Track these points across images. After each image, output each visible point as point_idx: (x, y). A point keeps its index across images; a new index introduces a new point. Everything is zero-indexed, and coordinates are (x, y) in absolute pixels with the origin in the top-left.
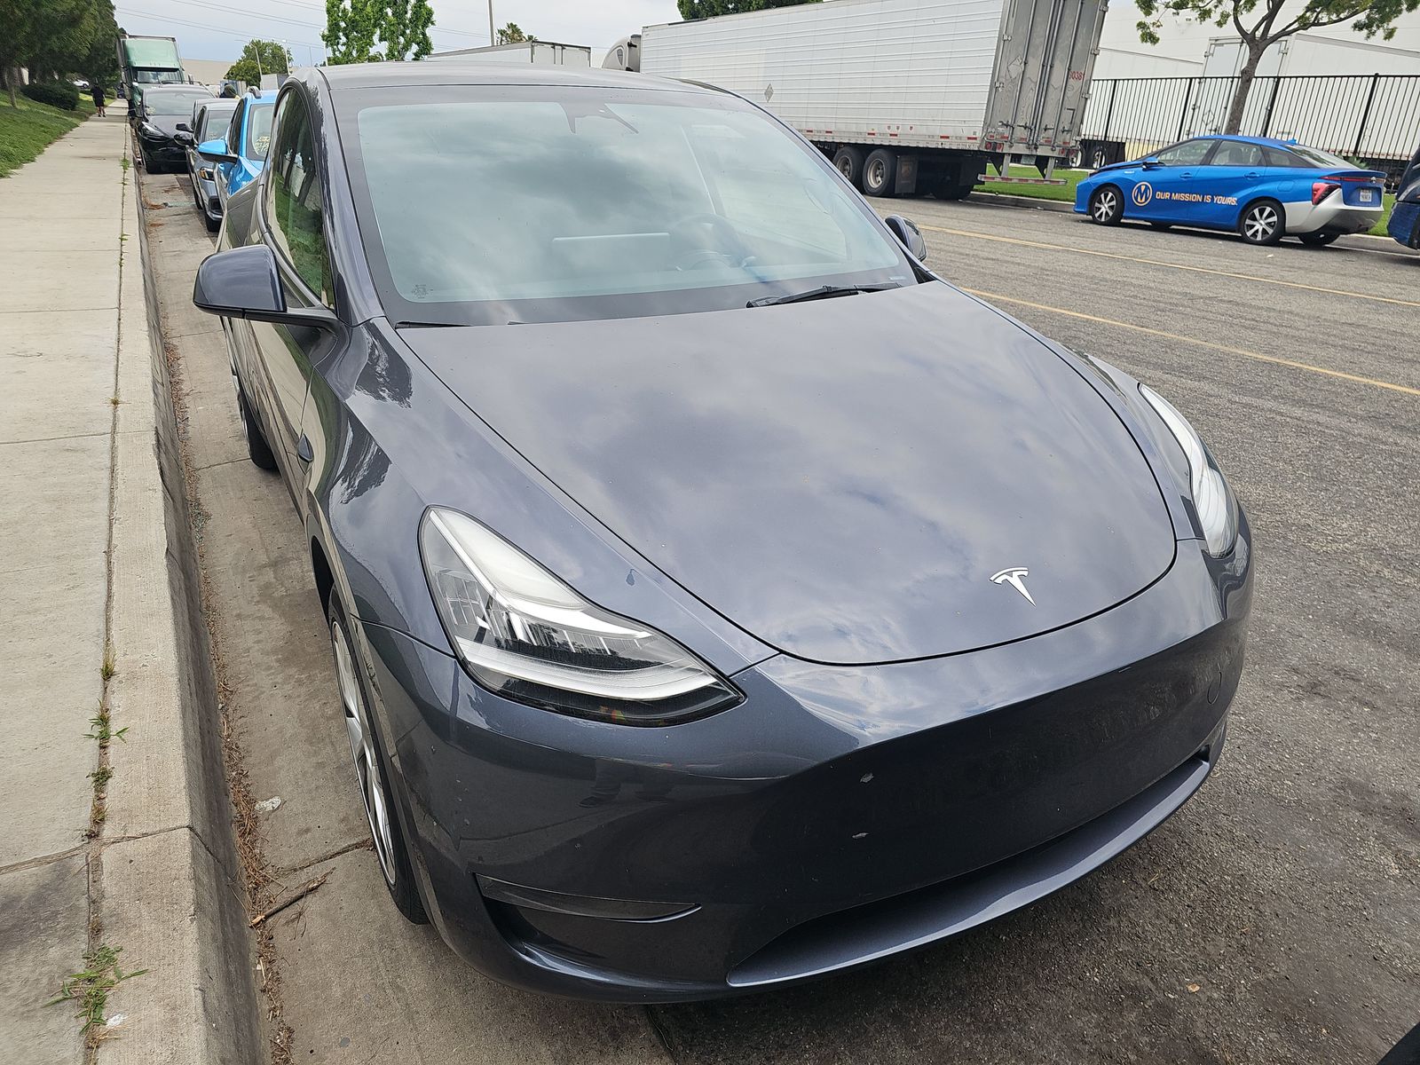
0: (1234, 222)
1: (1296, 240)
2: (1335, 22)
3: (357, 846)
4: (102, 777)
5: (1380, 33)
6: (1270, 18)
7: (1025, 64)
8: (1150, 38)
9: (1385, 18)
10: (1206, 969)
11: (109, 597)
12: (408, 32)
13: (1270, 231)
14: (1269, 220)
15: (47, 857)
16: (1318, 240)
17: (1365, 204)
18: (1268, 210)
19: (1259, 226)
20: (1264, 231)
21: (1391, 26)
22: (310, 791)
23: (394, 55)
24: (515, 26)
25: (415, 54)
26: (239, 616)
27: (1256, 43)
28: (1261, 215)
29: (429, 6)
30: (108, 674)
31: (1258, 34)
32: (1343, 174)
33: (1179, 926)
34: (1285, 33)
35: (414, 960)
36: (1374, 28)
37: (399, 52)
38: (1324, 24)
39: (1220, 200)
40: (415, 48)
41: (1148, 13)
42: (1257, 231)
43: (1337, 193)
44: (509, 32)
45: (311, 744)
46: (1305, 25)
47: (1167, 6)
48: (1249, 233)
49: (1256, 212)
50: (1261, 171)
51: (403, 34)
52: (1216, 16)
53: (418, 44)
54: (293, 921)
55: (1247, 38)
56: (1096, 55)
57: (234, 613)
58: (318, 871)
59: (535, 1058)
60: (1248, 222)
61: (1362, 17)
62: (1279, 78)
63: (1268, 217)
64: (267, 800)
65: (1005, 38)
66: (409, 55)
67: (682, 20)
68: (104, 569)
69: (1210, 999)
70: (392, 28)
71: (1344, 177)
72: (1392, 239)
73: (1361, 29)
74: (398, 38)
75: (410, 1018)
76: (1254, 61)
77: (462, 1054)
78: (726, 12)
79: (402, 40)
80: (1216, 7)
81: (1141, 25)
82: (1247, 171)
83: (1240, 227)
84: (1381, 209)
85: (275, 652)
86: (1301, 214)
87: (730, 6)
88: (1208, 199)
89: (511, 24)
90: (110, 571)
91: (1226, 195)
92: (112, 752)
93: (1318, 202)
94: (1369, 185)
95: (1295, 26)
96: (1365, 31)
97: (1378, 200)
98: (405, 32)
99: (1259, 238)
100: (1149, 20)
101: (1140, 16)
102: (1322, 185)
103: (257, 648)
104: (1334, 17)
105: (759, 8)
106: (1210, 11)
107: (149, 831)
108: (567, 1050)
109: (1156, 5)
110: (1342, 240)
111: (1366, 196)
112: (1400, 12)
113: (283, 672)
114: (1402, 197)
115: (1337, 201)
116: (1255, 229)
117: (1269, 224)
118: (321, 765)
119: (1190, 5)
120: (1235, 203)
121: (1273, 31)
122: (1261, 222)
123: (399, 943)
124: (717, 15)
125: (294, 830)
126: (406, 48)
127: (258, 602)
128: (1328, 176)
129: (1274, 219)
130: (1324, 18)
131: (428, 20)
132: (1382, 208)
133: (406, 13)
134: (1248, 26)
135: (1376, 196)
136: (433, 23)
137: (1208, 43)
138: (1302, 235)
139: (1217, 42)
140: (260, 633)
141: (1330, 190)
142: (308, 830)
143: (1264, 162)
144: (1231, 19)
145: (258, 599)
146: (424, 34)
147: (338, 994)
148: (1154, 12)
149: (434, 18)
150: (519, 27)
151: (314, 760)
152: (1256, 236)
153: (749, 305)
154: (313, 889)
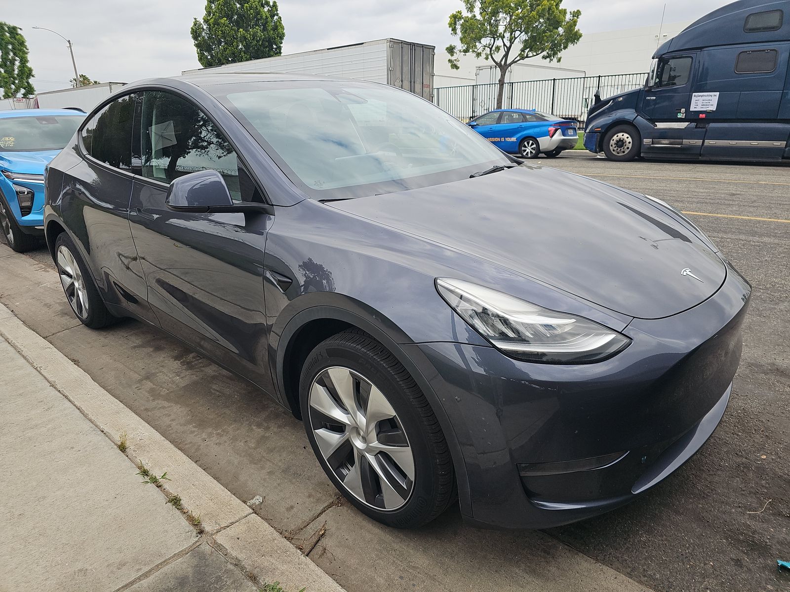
0: (517, 149)
1: (543, 155)
2: (535, 55)
3: (329, 506)
4: (176, 502)
5: (555, 60)
6: (506, 56)
7: (402, 81)
8: (455, 67)
9: (555, 54)
10: (761, 449)
12: (17, 82)
13: (534, 152)
14: (532, 147)
15: (182, 551)
16: (552, 154)
17: (571, 136)
18: (531, 142)
19: (528, 150)
20: (531, 152)
21: (559, 57)
22: (276, 487)
23: (9, 96)
24: (85, 76)
25: (24, 95)
27: (503, 67)
28: (528, 145)
29: (29, 66)
30: (123, 448)
31: (503, 63)
32: (560, 123)
33: (738, 435)
34: (514, 62)
35: (411, 551)
36: (552, 58)
37: (12, 94)
38: (531, 57)
39: (508, 139)
40: (23, 91)
41: (452, 55)
42: (528, 152)
43: (559, 131)
44: (82, 79)
45: (255, 464)
46: (523, 58)
47: (460, 51)
48: (525, 154)
49: (526, 143)
50: (524, 124)
51: (14, 83)
52: (483, 56)
53: (25, 89)
54: (323, 554)
55: (499, 65)
56: (433, 76)
58: (317, 525)
59: (516, 576)
60: (523, 148)
61: (545, 53)
62: (513, 83)
63: (531, 145)
64: (252, 499)
65: (391, 69)
66: (20, 95)
67: (203, 68)
69: (772, 459)
70: (6, 80)
71: (560, 124)
72: (588, 151)
73: (545, 59)
74: (10, 85)
75: (434, 580)
76: (503, 76)
77: (476, 586)
78: (228, 62)
79: (13, 86)
80: (483, 51)
81: (450, 61)
82: (518, 125)
83: (520, 152)
84: (577, 137)
85: (188, 423)
86: (546, 143)
87: (230, 59)
88: (503, 139)
89: (82, 75)
91: (511, 137)
92: (168, 487)
93: (552, 137)
94: (571, 127)
95: (518, 58)
96: (548, 59)
97: (575, 134)
98: (14, 82)
99: (529, 156)
100: (453, 58)
101: (449, 56)
102: (552, 129)
103: (175, 423)
104: (535, 54)
105: (247, 60)
106: (481, 53)
107: (233, 520)
108: (529, 567)
109: (455, 51)
110: (564, 153)
111: (571, 132)
112: (561, 50)
113: (203, 432)
114: (588, 131)
115: (559, 135)
116: (527, 151)
117: (532, 149)
118: (270, 473)
119: (471, 50)
120: (515, 140)
121: (509, 62)
122: (529, 148)
123: (396, 546)
124: (223, 64)
125: (283, 510)
126: (17, 91)
127: (153, 400)
128: (554, 124)
129: (534, 146)
130: (530, 54)
131: (30, 74)
132: (579, 137)
133: (14, 71)
134: (498, 60)
135: (574, 131)
136: (33, 76)
137: (475, 69)
138: (545, 153)
139: (479, 68)
140: (170, 415)
141: (556, 130)
142: (292, 507)
143: (524, 120)
144: (490, 57)
145: (152, 398)
146: (28, 83)
147: (382, 581)
148: (455, 54)
149: (33, 73)
150: (87, 76)
151: (264, 471)
152: (528, 155)
153: (472, 177)
154: (323, 534)
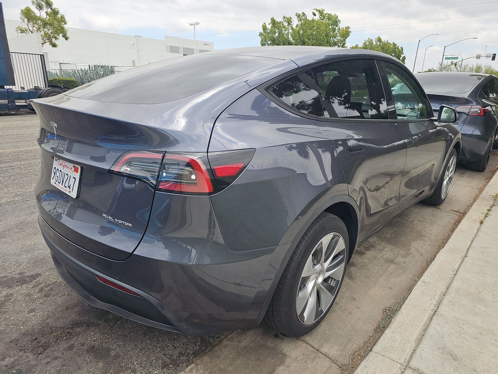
11: (472, 242)
26: (422, 255)
30: (481, 223)
45: (435, 222)
57: (422, 257)
68: (470, 250)
85: (423, 240)
90: (468, 249)
103: (426, 244)
113: (426, 235)
125: (450, 216)
127: (412, 254)
140: (421, 246)
151: (437, 220)
